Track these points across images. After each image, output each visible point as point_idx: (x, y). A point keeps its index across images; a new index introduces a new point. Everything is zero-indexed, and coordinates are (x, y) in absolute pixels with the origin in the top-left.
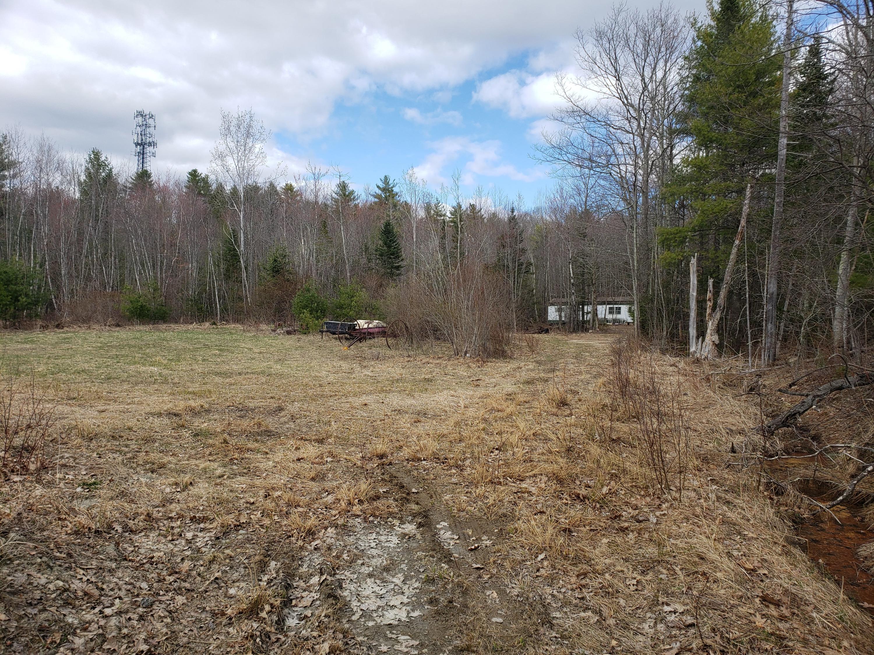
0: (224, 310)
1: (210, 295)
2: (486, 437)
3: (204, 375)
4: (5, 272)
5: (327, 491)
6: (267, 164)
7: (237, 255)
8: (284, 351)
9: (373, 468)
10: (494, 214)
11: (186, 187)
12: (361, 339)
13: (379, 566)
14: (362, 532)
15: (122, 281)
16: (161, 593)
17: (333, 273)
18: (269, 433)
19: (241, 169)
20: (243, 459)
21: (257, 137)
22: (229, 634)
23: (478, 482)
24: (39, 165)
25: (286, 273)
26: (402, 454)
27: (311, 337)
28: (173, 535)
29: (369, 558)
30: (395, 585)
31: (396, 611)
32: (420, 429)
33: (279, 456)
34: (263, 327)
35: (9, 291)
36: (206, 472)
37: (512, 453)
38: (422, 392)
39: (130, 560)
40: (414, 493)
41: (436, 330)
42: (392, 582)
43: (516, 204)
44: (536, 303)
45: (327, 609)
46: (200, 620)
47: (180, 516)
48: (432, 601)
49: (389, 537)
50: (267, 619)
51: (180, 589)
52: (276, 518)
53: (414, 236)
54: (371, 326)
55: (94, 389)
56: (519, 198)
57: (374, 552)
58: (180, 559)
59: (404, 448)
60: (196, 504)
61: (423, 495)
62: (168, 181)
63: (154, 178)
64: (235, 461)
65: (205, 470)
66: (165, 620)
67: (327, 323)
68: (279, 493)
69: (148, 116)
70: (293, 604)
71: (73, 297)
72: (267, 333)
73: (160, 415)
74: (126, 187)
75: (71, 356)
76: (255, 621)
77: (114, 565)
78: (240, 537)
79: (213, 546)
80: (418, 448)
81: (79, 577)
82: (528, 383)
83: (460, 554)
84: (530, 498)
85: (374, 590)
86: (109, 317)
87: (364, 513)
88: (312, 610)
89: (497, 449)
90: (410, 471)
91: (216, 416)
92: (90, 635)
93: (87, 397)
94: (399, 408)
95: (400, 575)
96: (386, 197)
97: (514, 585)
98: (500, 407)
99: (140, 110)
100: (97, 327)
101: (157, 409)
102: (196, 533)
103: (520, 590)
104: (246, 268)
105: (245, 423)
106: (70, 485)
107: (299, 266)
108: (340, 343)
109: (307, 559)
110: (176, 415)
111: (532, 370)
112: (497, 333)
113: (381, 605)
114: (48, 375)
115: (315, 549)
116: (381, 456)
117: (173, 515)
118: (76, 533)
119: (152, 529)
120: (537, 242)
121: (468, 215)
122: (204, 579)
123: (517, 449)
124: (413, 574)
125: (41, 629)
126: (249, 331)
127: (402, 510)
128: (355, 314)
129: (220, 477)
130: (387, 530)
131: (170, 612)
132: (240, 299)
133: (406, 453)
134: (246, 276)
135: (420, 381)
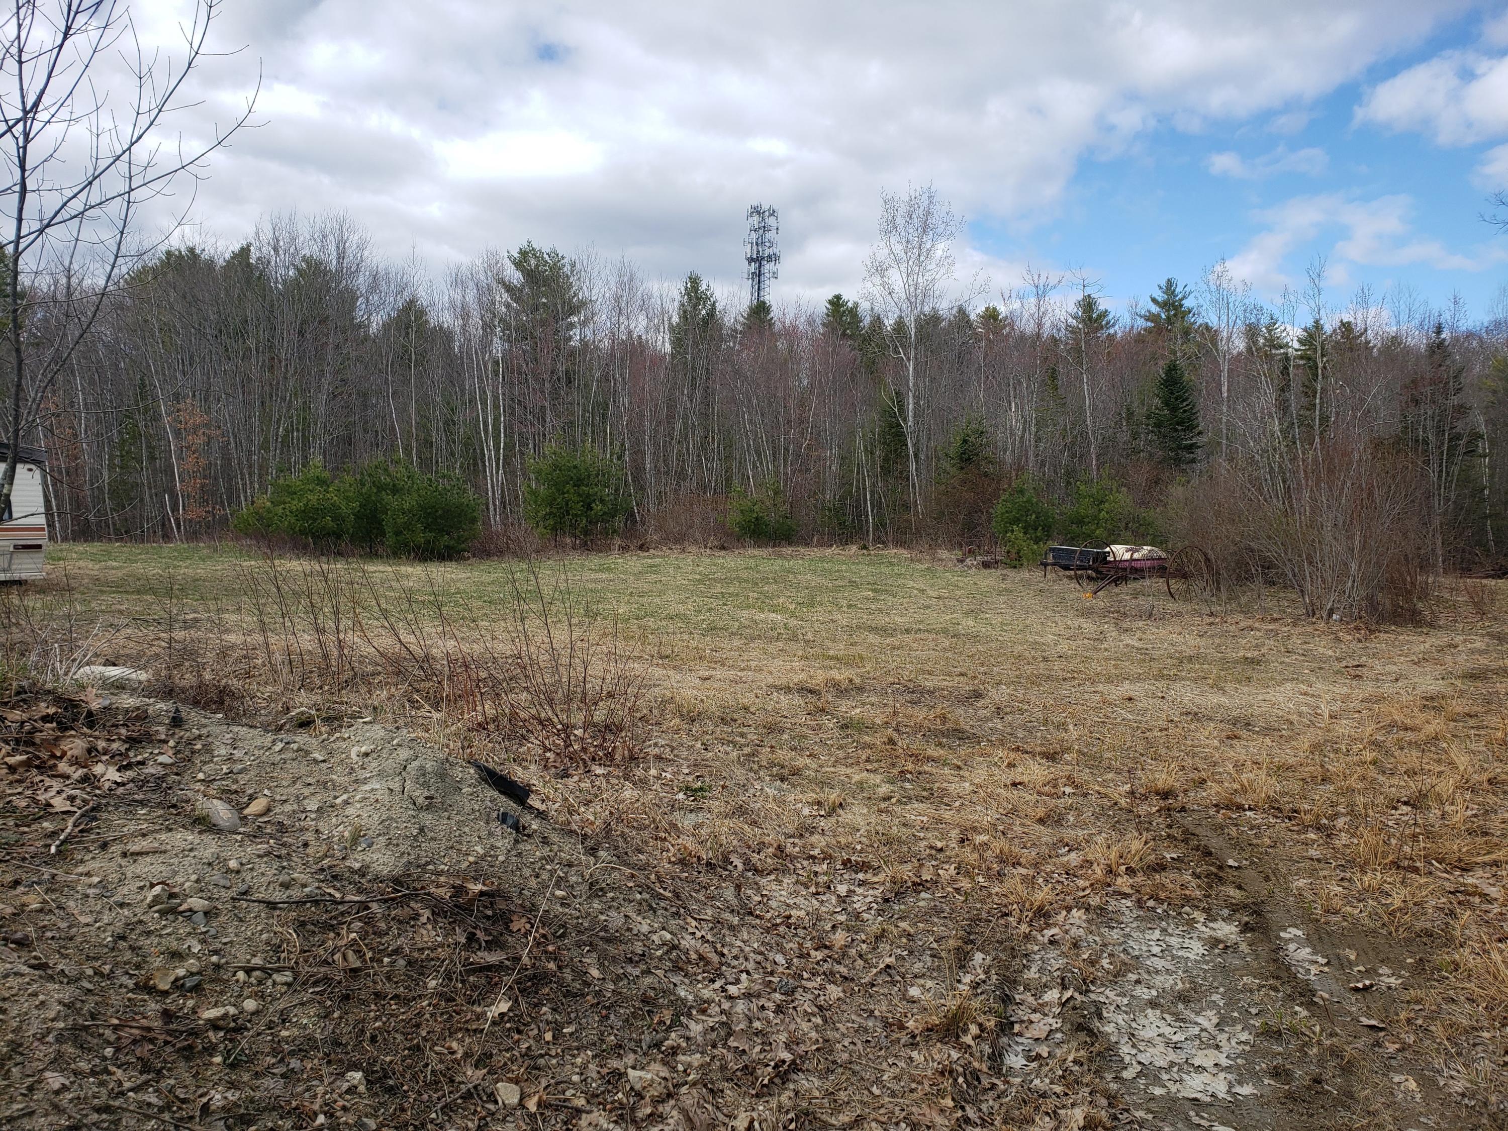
0: (880, 525)
1: (859, 500)
2: (1381, 778)
3: (851, 630)
4: (575, 467)
5: (1067, 845)
6: (956, 275)
7: (903, 434)
8: (979, 596)
9: (1150, 814)
10: (1395, 338)
11: (824, 325)
12: (1118, 579)
13: (1168, 989)
14: (1134, 925)
15: (728, 479)
16: (806, 975)
17: (1065, 458)
18: (960, 734)
19: (912, 288)
20: (920, 773)
21: (939, 231)
22: (912, 1061)
23: (1366, 863)
24: (619, 307)
25: (983, 463)
26: (1204, 794)
27: (1025, 574)
28: (817, 884)
29: (1149, 973)
30: (1202, 1030)
31: (1205, 1077)
32: (1239, 751)
33: (980, 774)
34: (943, 554)
35: (580, 495)
36: (862, 790)
37: (1439, 813)
38: (1240, 682)
39: (757, 916)
40: (1231, 867)
41: (1267, 566)
42: (1196, 1023)
43: (1447, 317)
44: (1490, 516)
45: (1077, 1050)
46: (866, 1030)
47: (827, 857)
48: (1276, 1073)
49: (1187, 940)
50: (974, 1049)
51: (832, 973)
52: (981, 879)
53: (1225, 389)
54: (1136, 556)
55: (693, 644)
56: (1456, 303)
57: (1159, 964)
58: (830, 925)
59: (1209, 783)
60: (850, 839)
61: (1251, 873)
62: (797, 318)
63: (775, 313)
64: (909, 776)
65: (861, 785)
66: (813, 1019)
67: (1053, 550)
68: (984, 838)
69: (767, 213)
70: (1016, 1031)
71: (660, 503)
72: (950, 564)
73: (788, 690)
74: (735, 331)
75: (661, 593)
76: (954, 1048)
77: (736, 920)
78: (922, 904)
79: (880, 913)
80: (1236, 786)
81: (691, 930)
82: (1472, 676)
83: (1331, 994)
84: (1486, 907)
85: (1161, 1031)
86: (710, 535)
87: (1138, 891)
88: (1049, 1046)
89: (1406, 803)
90: (1222, 827)
91: (874, 699)
92: (711, 1022)
93: (683, 655)
94: (1196, 710)
95: (1210, 1013)
96: (1168, 318)
97: (1454, 1073)
98: (1408, 722)
99: (755, 204)
100: (693, 549)
101: (784, 681)
102: (852, 888)
103: (1469, 1085)
104: (916, 456)
105: (920, 714)
106: (667, 788)
107: (1005, 450)
108: (1077, 586)
109: (1037, 957)
110: (812, 692)
111: (1481, 652)
112: (1401, 575)
113: (1177, 1061)
114: (632, 621)
115: (1051, 942)
116: (1166, 795)
117: (815, 852)
118: (682, 862)
119: (785, 871)
120: (1495, 392)
121: (1337, 342)
122: (868, 965)
123: (1453, 808)
124: (1236, 1014)
125: (645, 1000)
126: (919, 561)
127: (1209, 896)
128: (1105, 534)
129: (885, 799)
130: (1181, 928)
131: (820, 1008)
132: (906, 507)
133: (1213, 792)
134: (917, 469)
135: (1237, 662)
